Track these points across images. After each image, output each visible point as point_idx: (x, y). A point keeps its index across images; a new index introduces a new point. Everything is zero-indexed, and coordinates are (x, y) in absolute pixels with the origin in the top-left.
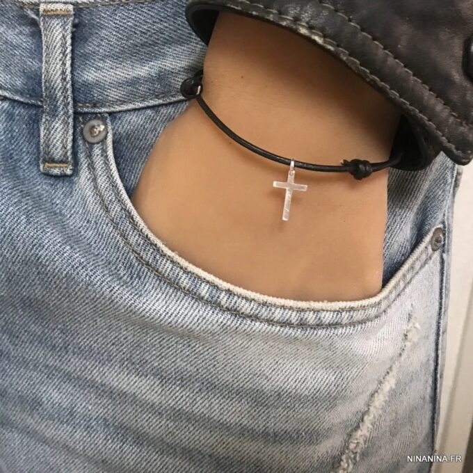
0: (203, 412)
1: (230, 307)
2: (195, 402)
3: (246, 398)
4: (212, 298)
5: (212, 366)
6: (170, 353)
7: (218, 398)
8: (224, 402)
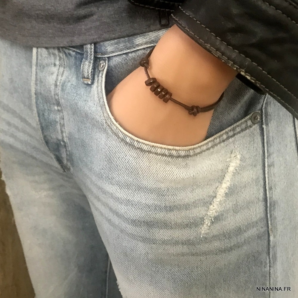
0: (138, 200)
1: (139, 147)
2: (134, 195)
3: (154, 193)
4: (131, 143)
5: (138, 177)
6: (122, 173)
7: (143, 193)
8: (146, 195)
